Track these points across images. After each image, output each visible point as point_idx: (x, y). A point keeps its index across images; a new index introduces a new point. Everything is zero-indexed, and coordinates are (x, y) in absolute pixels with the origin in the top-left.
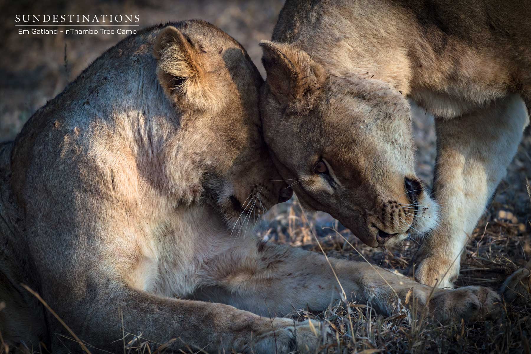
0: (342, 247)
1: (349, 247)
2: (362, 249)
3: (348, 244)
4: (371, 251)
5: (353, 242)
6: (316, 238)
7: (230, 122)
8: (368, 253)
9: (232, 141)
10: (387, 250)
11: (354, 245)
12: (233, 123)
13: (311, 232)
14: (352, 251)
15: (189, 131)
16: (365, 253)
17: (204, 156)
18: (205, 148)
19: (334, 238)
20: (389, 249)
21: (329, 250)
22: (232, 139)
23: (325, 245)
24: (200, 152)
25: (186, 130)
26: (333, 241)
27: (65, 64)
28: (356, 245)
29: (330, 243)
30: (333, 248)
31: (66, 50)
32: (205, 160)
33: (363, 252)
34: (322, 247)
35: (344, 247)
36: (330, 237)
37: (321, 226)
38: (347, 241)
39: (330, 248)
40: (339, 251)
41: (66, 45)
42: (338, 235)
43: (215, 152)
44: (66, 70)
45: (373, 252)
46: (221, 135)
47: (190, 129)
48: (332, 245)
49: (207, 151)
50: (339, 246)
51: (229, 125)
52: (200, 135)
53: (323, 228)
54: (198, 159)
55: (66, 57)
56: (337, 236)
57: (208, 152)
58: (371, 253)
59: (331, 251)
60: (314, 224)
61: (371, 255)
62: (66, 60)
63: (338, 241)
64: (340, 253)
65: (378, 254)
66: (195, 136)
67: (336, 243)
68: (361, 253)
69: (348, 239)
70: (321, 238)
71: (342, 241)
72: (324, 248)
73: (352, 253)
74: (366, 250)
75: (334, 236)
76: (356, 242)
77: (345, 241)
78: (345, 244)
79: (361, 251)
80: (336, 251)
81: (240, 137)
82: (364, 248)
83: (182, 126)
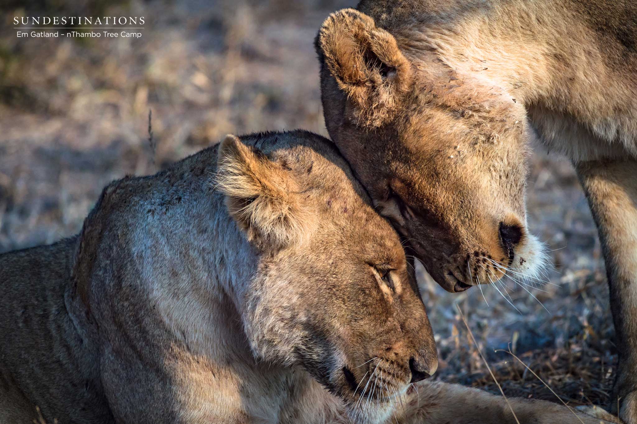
0: (521, 375)
1: (531, 376)
2: (548, 378)
3: (529, 372)
4: (560, 380)
5: (536, 370)
6: (487, 364)
7: (331, 262)
8: (556, 383)
9: (334, 290)
10: (582, 379)
11: (538, 373)
12: (336, 263)
13: (481, 357)
14: (534, 381)
15: (270, 276)
16: (553, 383)
17: (296, 311)
18: (295, 299)
19: (511, 364)
20: (584, 378)
21: (505, 380)
22: (334, 286)
23: (499, 373)
24: (288, 305)
25: (266, 275)
26: (510, 369)
27: (149, 137)
28: (541, 373)
29: (506, 370)
30: (510, 378)
31: (150, 119)
32: (299, 316)
33: (550, 382)
34: (495, 376)
35: (525, 375)
36: (506, 362)
37: (493, 348)
38: (528, 368)
39: (506, 378)
40: (518, 382)
41: (150, 112)
42: (517, 360)
43: (310, 305)
44: (151, 145)
45: (564, 382)
46: (317, 280)
47: (273, 272)
48: (508, 373)
49: (298, 303)
50: (518, 375)
51: (329, 267)
52: (286, 282)
53: (496, 351)
54: (288, 315)
55: (150, 128)
56: (515, 361)
57: (300, 305)
58: (560, 383)
59: (507, 382)
60: (484, 346)
61: (560, 385)
62: (151, 132)
63: (516, 367)
64: (520, 383)
65: (570, 384)
66: (280, 282)
67: (514, 370)
68: (547, 383)
69: (529, 365)
70: (494, 365)
71: (522, 368)
72: (498, 378)
73: (536, 383)
74: (554, 379)
75: (511, 361)
76: (541, 369)
77: (525, 367)
78: (526, 371)
79: (546, 381)
80: (514, 382)
81: (345, 283)
82: (551, 377)
83: (259, 269)
